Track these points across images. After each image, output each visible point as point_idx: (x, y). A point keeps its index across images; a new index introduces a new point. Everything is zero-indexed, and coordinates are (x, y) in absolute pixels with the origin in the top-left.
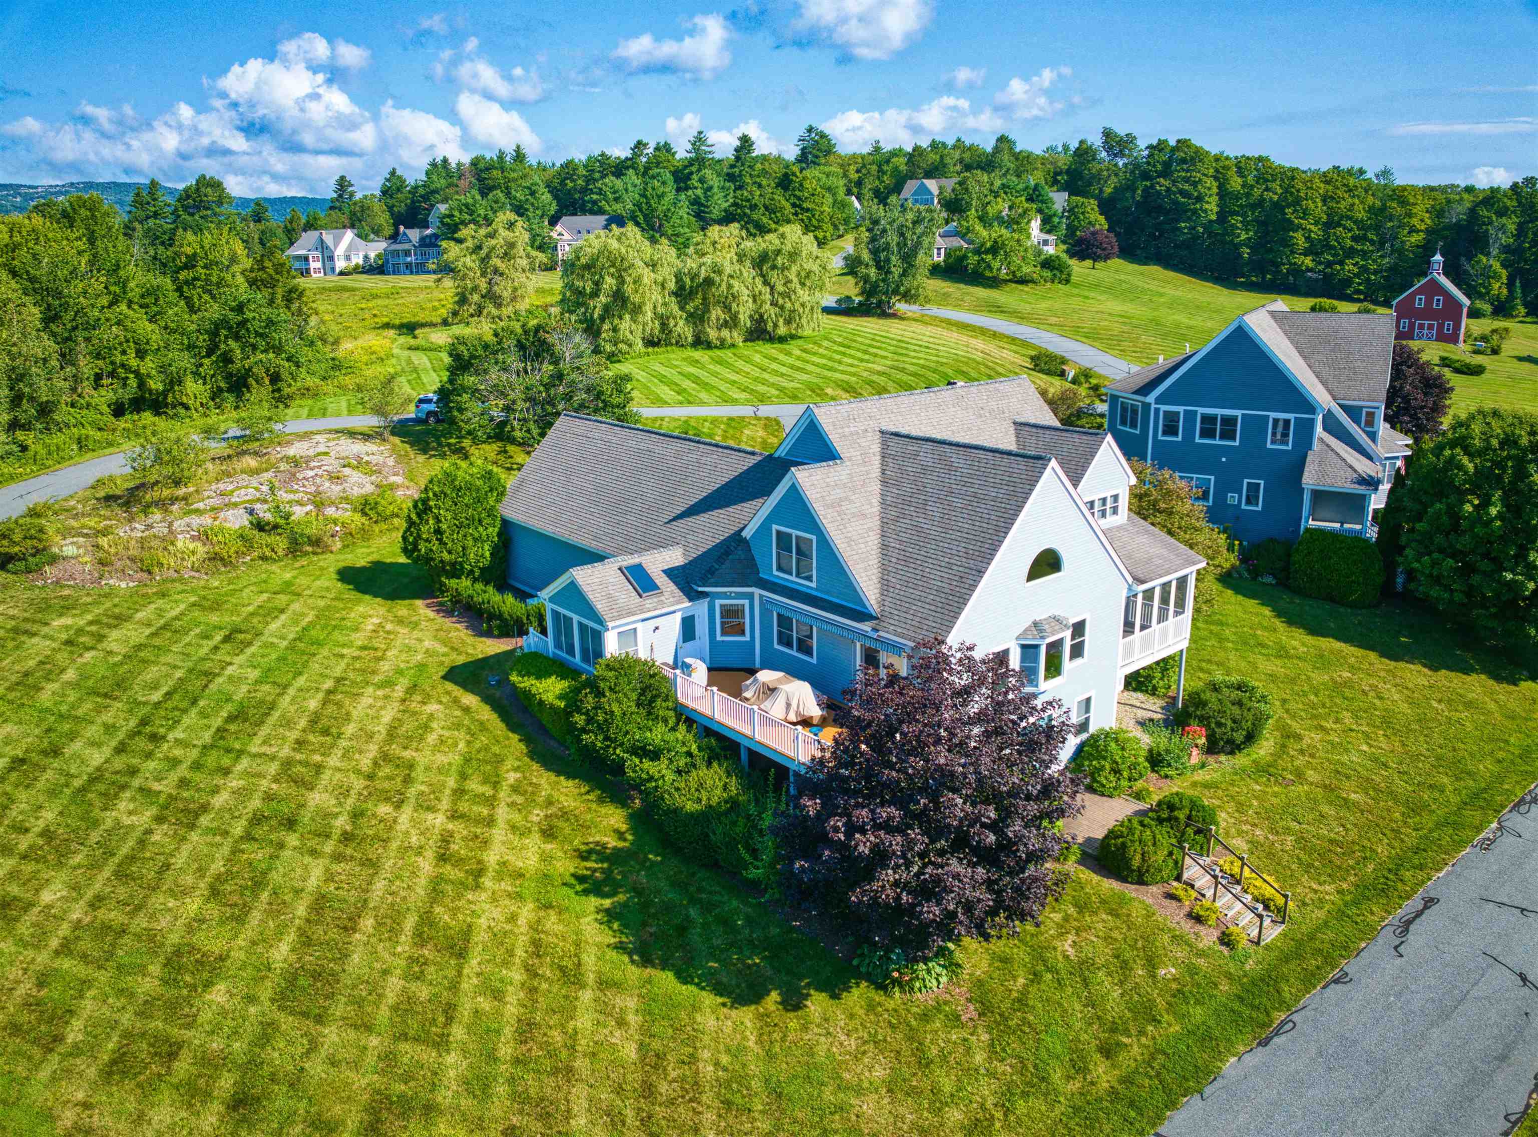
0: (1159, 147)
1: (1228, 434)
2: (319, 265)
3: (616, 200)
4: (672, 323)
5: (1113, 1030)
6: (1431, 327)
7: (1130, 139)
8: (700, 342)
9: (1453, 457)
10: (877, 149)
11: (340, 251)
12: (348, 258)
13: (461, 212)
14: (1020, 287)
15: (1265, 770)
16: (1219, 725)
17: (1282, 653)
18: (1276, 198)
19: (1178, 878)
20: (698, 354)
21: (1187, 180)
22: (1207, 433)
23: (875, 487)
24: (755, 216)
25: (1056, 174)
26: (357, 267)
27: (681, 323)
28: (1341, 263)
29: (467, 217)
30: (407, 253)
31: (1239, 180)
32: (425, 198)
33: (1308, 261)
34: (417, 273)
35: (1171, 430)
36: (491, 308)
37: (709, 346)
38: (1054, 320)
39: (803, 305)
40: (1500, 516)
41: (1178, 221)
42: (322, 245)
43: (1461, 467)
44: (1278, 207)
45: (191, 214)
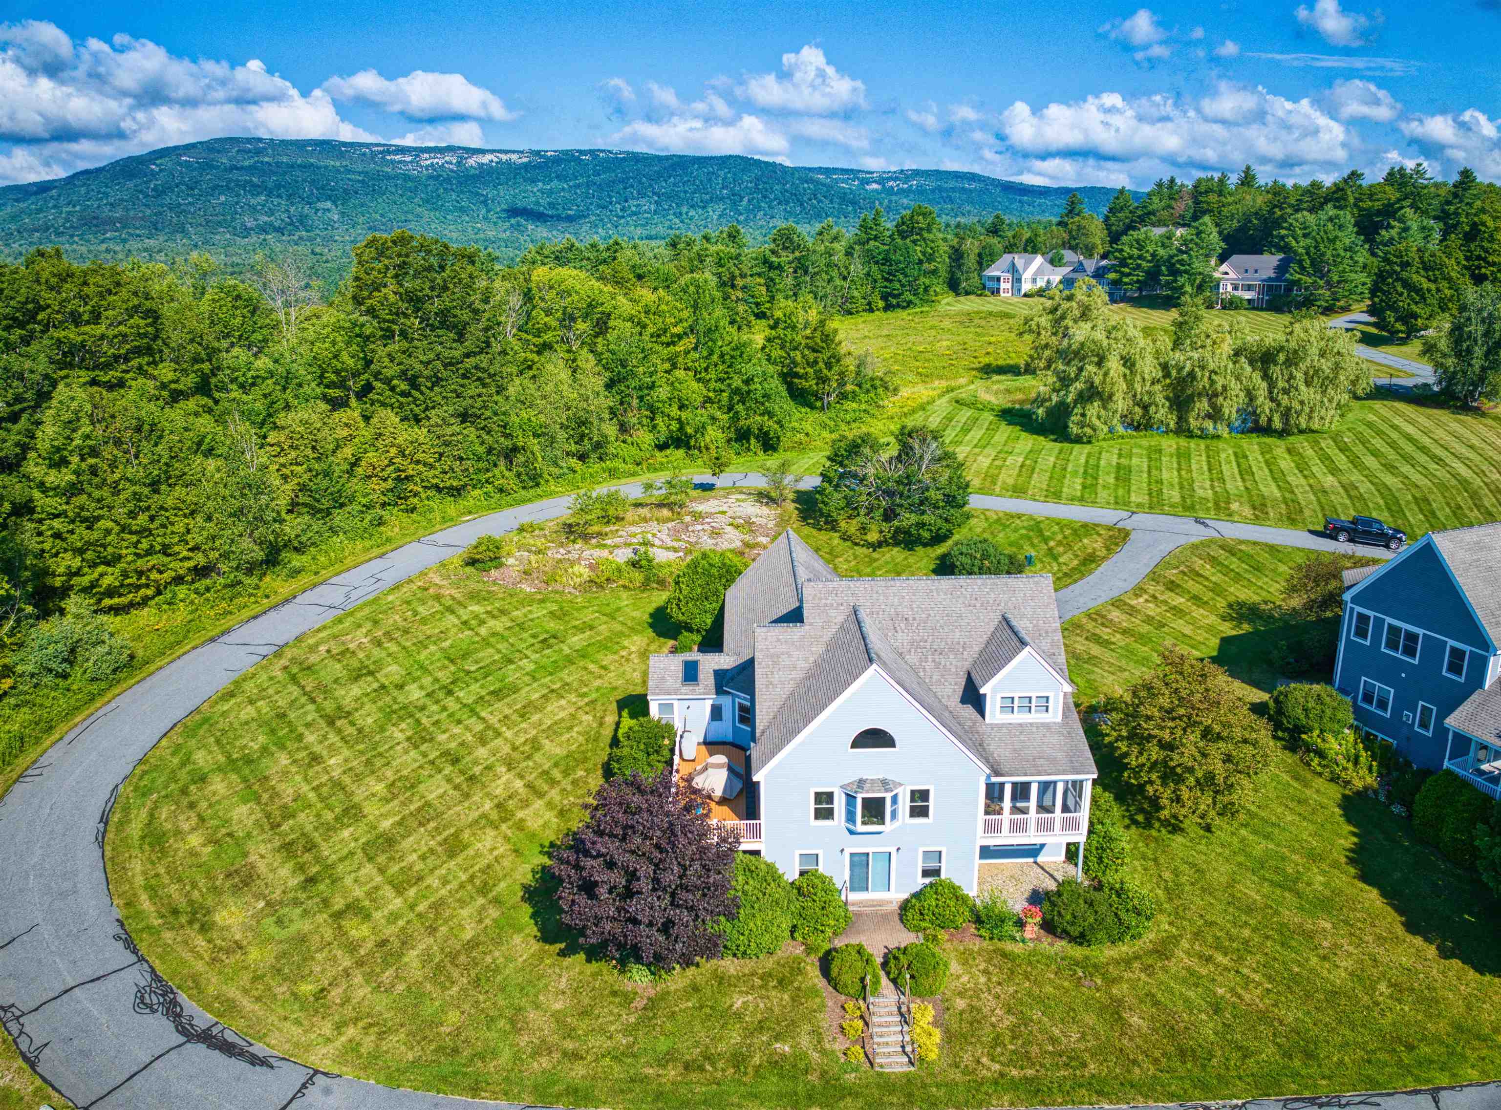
2: (1008, 286)
5: (707, 1058)
11: (1027, 275)
12: (1034, 281)
13: (1131, 246)
17: (1287, 883)
22: (1392, 644)
26: (1039, 290)
27: (1164, 410)
29: (1136, 252)
35: (1361, 632)
42: (1013, 269)
45: (904, 238)
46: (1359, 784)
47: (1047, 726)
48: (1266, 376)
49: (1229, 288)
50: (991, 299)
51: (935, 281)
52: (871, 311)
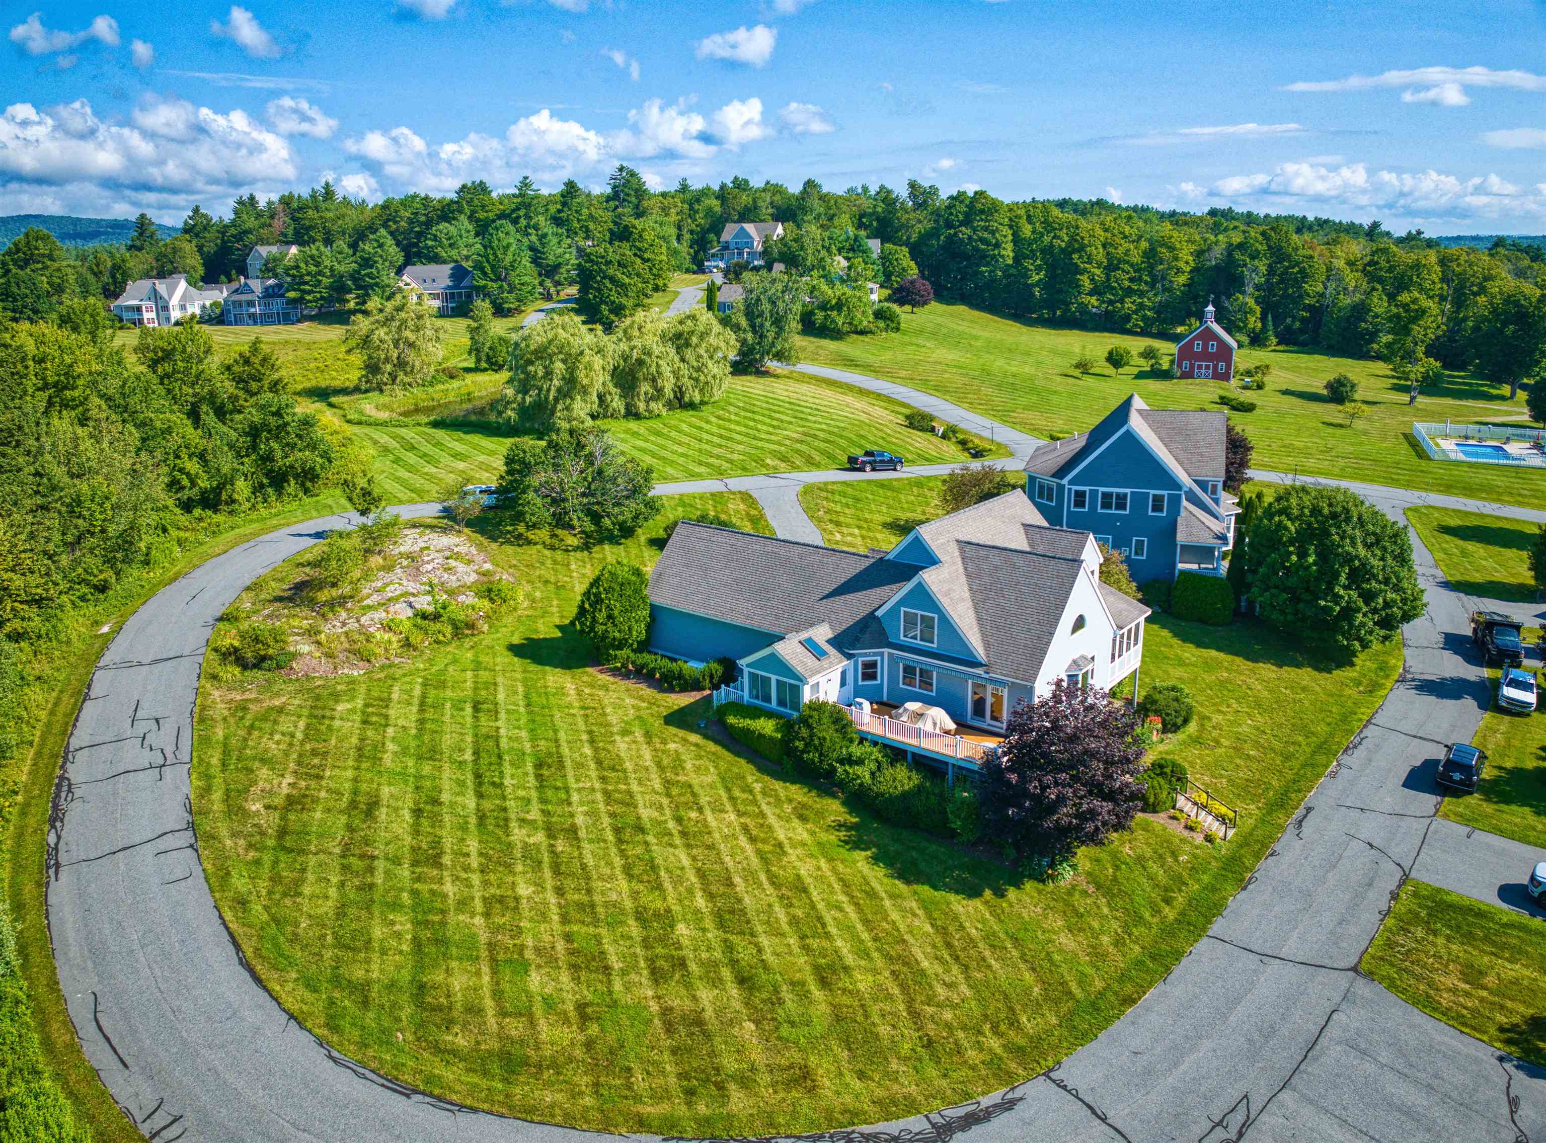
0: (959, 198)
1: (1121, 506)
2: (153, 315)
3: (451, 245)
4: (609, 398)
5: (1166, 890)
6: (1207, 367)
7: (933, 191)
8: (631, 413)
9: (1280, 522)
10: (684, 188)
11: (175, 301)
12: (183, 308)
13: (307, 264)
14: (861, 338)
15: (1196, 741)
16: (1168, 714)
17: (1182, 663)
18: (1063, 245)
19: (1174, 808)
20: (633, 425)
21: (986, 229)
22: (1106, 505)
23: (963, 579)
24: (611, 272)
25: (862, 216)
26: (193, 316)
27: (617, 398)
28: (1122, 301)
29: (313, 269)
30: (251, 304)
31: (1029, 227)
32: (239, 237)
33: (1094, 300)
34: (262, 324)
35: (1080, 503)
36: (401, 376)
37: (637, 416)
38: (903, 374)
39: (714, 377)
40: (1315, 563)
41: (978, 265)
42: (155, 296)
43: (1286, 528)
44: (1067, 252)
45: (21, 268)
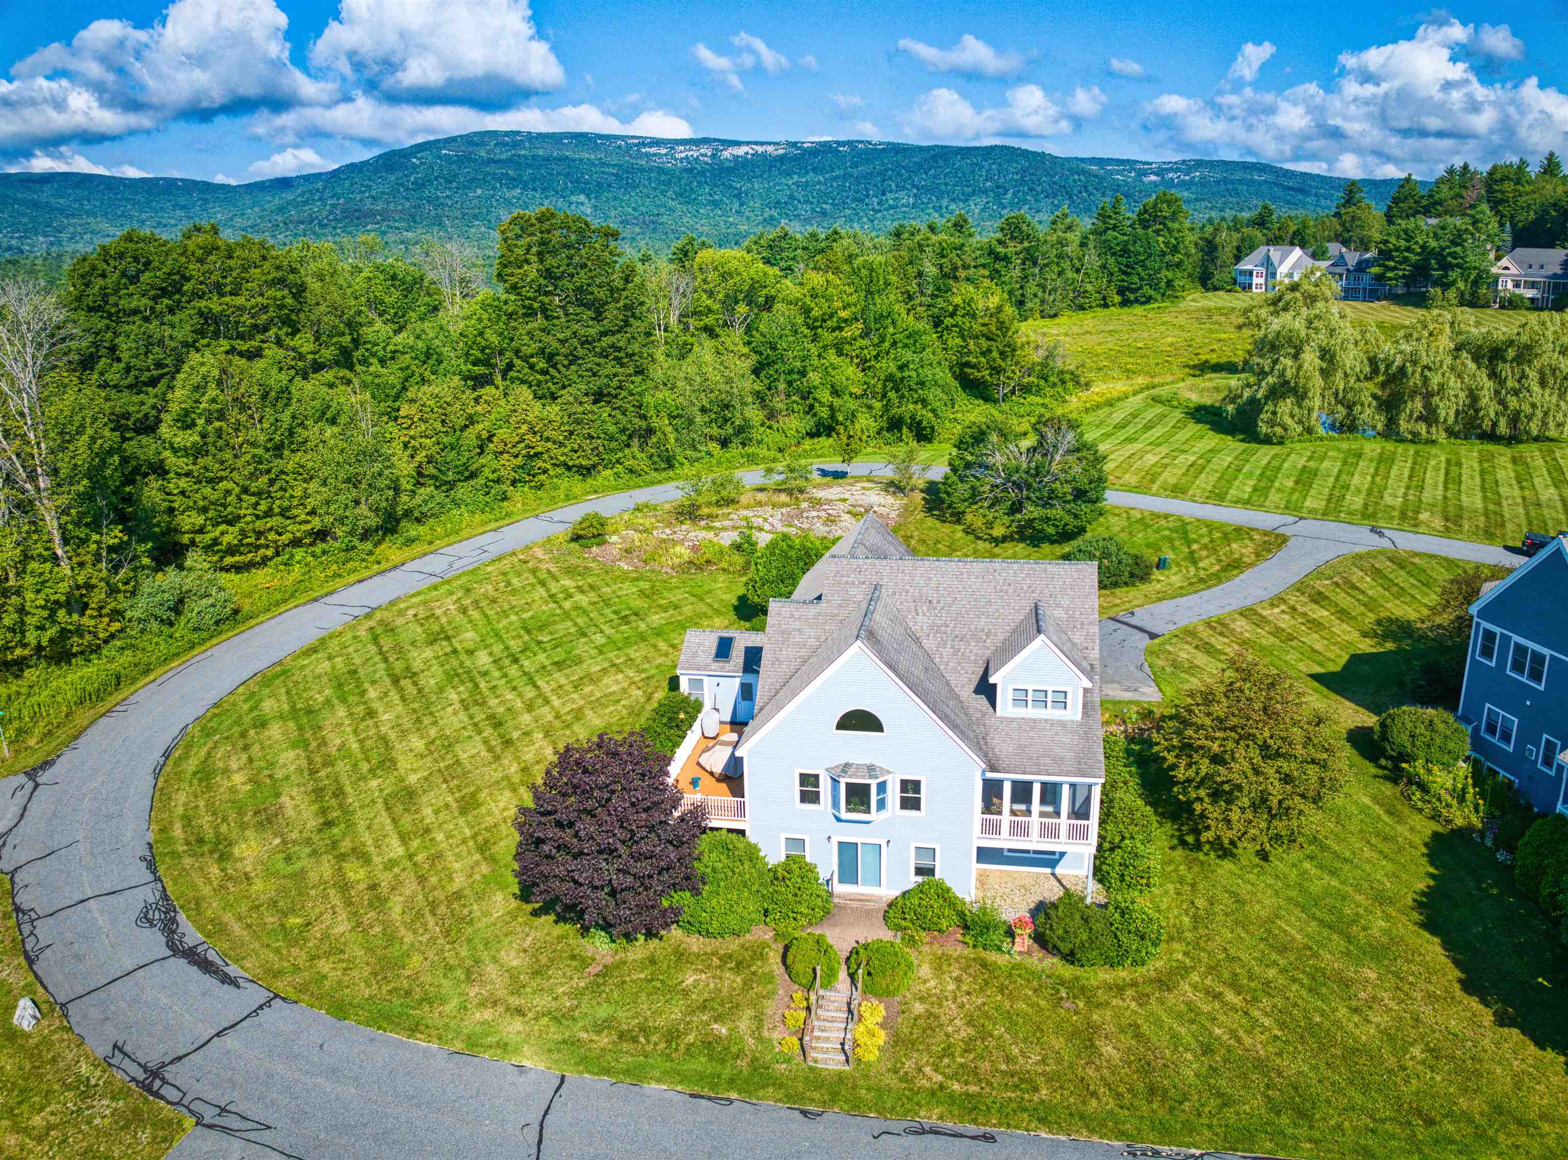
11: (1282, 270)
12: (1290, 274)
19: (810, 989)
22: (1518, 666)
29: (1403, 243)
30: (1340, 277)
35: (1487, 652)
42: (1268, 262)
46: (1460, 822)
47: (1063, 724)
48: (1493, 375)
49: (1510, 285)
50: (1242, 295)
51: (1179, 274)
52: (1106, 306)
